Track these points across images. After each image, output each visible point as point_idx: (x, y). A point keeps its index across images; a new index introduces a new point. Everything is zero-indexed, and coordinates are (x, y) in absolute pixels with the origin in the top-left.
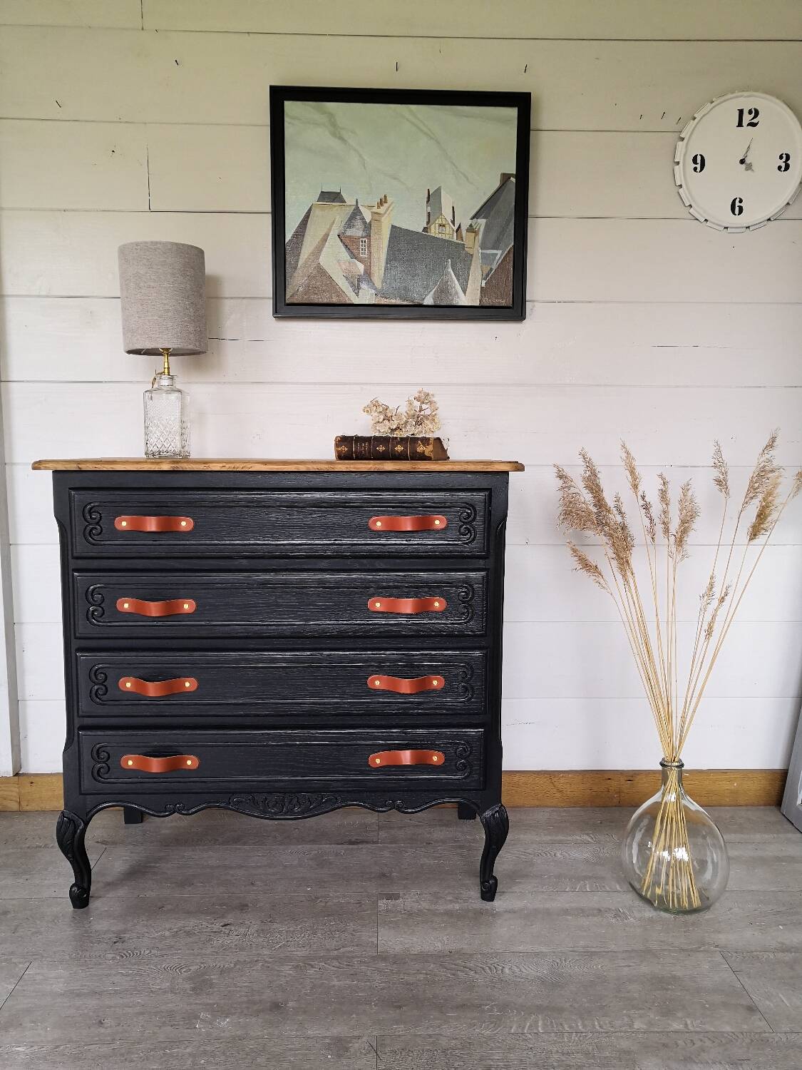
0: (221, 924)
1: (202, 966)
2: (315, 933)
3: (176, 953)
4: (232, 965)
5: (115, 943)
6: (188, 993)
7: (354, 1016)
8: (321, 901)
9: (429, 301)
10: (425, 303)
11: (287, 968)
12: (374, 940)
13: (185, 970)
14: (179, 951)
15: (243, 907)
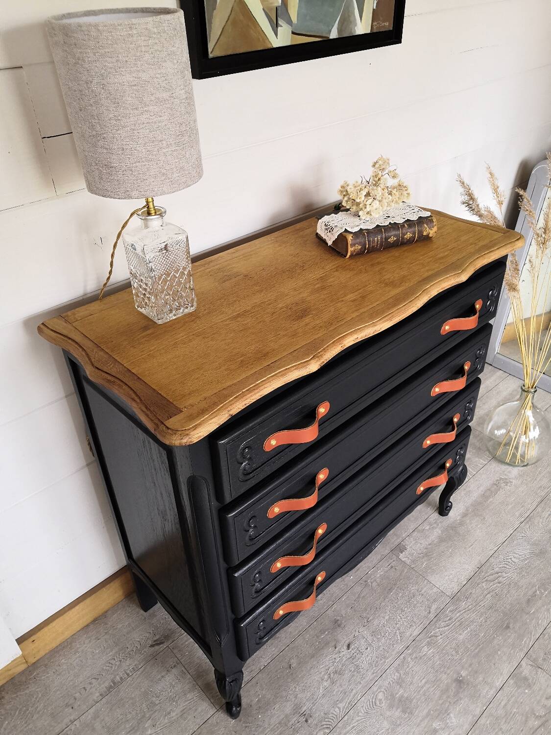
0: (345, 647)
1: (383, 690)
2: (402, 611)
3: (355, 695)
4: (396, 674)
5: (306, 721)
6: (406, 718)
7: (499, 652)
8: (372, 583)
9: (334, 35)
10: (331, 37)
11: (426, 649)
12: (435, 590)
13: (378, 703)
14: (354, 691)
15: (337, 624)
